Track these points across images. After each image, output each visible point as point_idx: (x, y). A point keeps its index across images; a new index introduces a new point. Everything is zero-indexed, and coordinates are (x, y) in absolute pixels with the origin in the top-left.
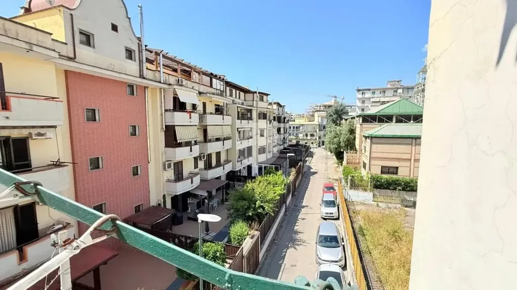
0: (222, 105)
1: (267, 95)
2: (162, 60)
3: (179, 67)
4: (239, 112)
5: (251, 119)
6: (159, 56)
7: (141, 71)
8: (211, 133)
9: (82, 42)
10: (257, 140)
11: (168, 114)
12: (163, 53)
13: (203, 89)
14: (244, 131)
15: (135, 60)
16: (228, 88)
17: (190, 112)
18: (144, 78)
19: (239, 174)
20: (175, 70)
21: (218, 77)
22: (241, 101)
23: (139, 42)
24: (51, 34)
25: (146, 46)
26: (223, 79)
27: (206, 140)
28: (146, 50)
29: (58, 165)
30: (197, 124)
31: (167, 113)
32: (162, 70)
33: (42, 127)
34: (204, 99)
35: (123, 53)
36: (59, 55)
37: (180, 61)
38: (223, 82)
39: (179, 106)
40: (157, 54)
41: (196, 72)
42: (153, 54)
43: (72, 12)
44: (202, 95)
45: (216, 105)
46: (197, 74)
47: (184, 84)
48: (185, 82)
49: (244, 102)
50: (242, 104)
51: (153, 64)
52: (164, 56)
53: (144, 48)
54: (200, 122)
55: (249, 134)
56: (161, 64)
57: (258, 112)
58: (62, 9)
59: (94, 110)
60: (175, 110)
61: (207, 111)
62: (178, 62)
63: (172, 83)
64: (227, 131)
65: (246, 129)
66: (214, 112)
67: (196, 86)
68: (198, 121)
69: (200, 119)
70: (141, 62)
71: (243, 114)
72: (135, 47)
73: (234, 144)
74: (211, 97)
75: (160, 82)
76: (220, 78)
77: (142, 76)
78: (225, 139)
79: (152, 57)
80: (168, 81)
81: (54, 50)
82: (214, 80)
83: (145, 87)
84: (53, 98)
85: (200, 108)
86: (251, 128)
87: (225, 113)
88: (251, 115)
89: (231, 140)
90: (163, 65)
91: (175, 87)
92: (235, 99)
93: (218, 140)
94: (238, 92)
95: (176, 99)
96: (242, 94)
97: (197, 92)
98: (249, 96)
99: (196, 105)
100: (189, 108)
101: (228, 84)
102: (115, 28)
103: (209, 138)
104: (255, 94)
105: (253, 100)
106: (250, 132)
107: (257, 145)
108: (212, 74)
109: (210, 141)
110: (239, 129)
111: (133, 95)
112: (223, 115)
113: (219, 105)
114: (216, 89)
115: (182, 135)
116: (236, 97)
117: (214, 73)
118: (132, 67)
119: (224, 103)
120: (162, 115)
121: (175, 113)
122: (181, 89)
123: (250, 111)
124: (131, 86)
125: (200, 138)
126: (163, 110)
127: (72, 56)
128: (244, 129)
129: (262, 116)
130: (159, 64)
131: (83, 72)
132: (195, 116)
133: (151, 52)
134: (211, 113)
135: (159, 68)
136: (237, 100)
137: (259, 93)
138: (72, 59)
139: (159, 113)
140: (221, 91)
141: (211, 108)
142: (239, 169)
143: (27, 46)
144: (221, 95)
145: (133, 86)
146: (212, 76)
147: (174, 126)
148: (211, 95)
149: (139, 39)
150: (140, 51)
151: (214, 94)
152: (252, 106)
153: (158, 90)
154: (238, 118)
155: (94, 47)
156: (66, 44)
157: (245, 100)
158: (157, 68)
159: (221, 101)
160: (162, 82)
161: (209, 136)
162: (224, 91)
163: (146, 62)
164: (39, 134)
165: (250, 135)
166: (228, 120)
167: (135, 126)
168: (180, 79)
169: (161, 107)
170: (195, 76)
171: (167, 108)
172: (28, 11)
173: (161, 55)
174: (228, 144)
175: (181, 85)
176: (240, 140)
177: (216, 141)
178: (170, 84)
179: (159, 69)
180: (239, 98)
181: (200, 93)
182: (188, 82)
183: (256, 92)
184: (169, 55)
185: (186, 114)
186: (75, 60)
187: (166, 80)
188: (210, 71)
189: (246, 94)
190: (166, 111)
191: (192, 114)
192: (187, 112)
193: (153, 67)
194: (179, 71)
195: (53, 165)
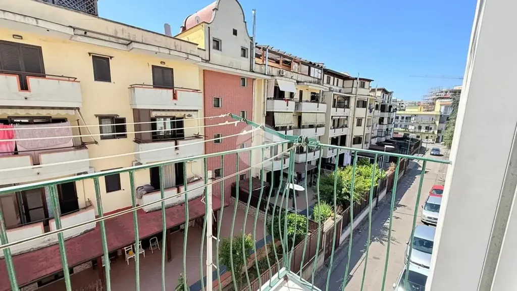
0: (319, 93)
1: (369, 81)
2: (268, 54)
3: (281, 59)
4: (335, 100)
5: (348, 107)
6: (266, 51)
7: (251, 65)
8: (306, 120)
9: (214, 48)
10: (353, 129)
11: (270, 101)
12: (269, 48)
13: (301, 78)
14: (339, 119)
15: (247, 57)
16: (326, 76)
17: (288, 100)
18: (253, 72)
19: (329, 162)
20: (278, 62)
21: (317, 65)
22: (338, 89)
23: (251, 41)
24: (197, 45)
25: (256, 43)
26: (322, 67)
27: (300, 126)
28: (256, 47)
29: (197, 137)
30: (293, 111)
31: (268, 101)
32: (267, 62)
33: (191, 111)
34: (300, 87)
35: (240, 52)
36: (202, 59)
37: (283, 53)
38: (321, 70)
39: (279, 94)
40: (264, 49)
41: (296, 62)
42: (261, 50)
43: (210, 26)
44: (299, 84)
45: (312, 93)
46: (296, 65)
47: (284, 74)
48: (285, 73)
49: (342, 89)
50: (340, 91)
51: (260, 58)
52: (270, 51)
53: (254, 46)
54: (295, 110)
55: (344, 122)
56: (267, 58)
57: (357, 100)
58: (204, 24)
59: (219, 99)
60: (275, 98)
61: (304, 99)
62: (280, 55)
63: (274, 74)
64: (321, 119)
65: (341, 117)
66: (309, 100)
67: (295, 76)
68: (294, 109)
69: (296, 106)
70: (251, 58)
71: (339, 102)
72: (248, 46)
73: (326, 132)
74: (308, 86)
75: (265, 74)
76: (318, 66)
77: (252, 71)
78: (318, 127)
79: (260, 52)
80: (271, 73)
81: (199, 56)
82: (312, 69)
83: (254, 79)
84: (197, 90)
85: (297, 96)
86: (347, 116)
87: (320, 101)
88: (348, 103)
89: (324, 128)
90: (269, 58)
91: (277, 78)
92: (333, 87)
93: (311, 126)
94: (336, 79)
95: (277, 88)
96: (341, 81)
97: (296, 81)
98: (348, 83)
99: (293, 93)
100: (287, 96)
101: (326, 72)
102: (235, 32)
103: (303, 125)
104: (355, 81)
105: (352, 87)
106: (346, 121)
107: (352, 134)
108: (311, 63)
109: (304, 127)
110: (333, 118)
111: (244, 86)
112: (318, 103)
113: (315, 93)
114: (314, 78)
115: (279, 120)
116: (334, 84)
117: (313, 62)
118: (245, 63)
119: (320, 91)
120: (264, 103)
121: (275, 101)
122: (281, 79)
123: (348, 98)
124: (243, 79)
125: (295, 124)
126: (266, 98)
127: (208, 59)
128: (339, 117)
129: (361, 104)
130: (265, 58)
131: (213, 70)
132: (292, 104)
133: (260, 48)
134: (307, 101)
135: (265, 61)
136: (334, 88)
137: (360, 79)
138: (207, 61)
139: (262, 101)
140: (318, 79)
141: (307, 96)
142: (330, 157)
143: (185, 56)
144: (318, 83)
145: (244, 79)
146: (310, 65)
147: (273, 112)
148: (308, 84)
149: (251, 39)
150: (252, 49)
151: (310, 82)
152: (351, 93)
153: (263, 81)
154: (334, 106)
155: (221, 50)
156: (205, 50)
157: (343, 87)
158: (263, 62)
159: (317, 89)
160: (266, 74)
161: (303, 123)
162: (321, 79)
163: (256, 57)
164: (190, 116)
165: (346, 123)
166: (323, 107)
167: (244, 112)
168: (281, 70)
169: (264, 95)
170: (295, 66)
171: (269, 97)
172: (184, 29)
173: (267, 50)
174: (321, 131)
175: (282, 76)
176: (334, 128)
177: (309, 128)
178: (272, 76)
179: (264, 63)
180: (337, 85)
181: (298, 82)
182: (288, 72)
183: (356, 79)
184: (273, 50)
185: (284, 101)
186: (210, 62)
187: (270, 72)
188: (309, 60)
189: (345, 81)
190: (268, 99)
191: (289, 102)
192: (284, 100)
193: (260, 61)
194: (281, 62)
195: (195, 137)
